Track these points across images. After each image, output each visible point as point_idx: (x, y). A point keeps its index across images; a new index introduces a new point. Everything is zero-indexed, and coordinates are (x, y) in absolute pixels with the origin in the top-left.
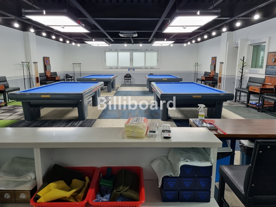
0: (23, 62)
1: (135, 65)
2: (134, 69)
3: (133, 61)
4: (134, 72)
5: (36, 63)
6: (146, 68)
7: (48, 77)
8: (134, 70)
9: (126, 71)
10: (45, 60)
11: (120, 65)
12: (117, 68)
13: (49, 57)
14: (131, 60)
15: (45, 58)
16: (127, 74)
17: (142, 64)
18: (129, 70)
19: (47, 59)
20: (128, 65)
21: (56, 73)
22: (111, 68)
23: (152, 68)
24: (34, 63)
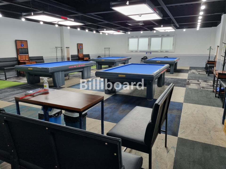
0: (56, 47)
1: (153, 48)
2: (151, 52)
3: (150, 46)
4: (150, 55)
5: (68, 48)
6: (161, 52)
7: (80, 57)
8: (151, 54)
9: (144, 54)
10: (78, 45)
11: (140, 49)
12: (136, 52)
13: (82, 44)
14: (149, 45)
15: (78, 44)
16: (144, 57)
17: (159, 49)
18: (146, 53)
19: (80, 45)
20: (146, 48)
21: (89, 55)
22: (132, 52)
23: (167, 52)
24: (66, 47)
